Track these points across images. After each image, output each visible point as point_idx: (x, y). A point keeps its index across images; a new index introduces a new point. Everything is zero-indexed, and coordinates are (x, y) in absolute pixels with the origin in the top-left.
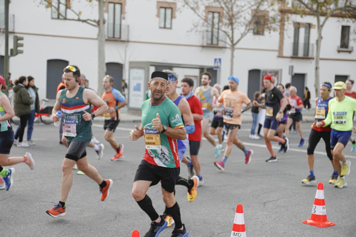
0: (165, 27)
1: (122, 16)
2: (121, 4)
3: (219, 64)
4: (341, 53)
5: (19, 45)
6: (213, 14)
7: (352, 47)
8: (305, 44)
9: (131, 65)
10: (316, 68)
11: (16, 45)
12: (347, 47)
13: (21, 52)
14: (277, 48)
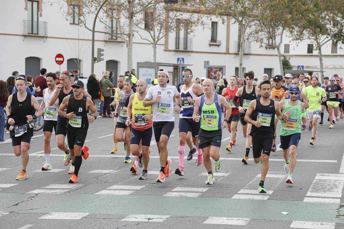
0: (74, 23)
1: (39, 13)
2: (38, 2)
3: (182, 62)
4: (212, 47)
5: (102, 55)
6: (113, 11)
7: (220, 41)
8: (184, 38)
9: (140, 65)
10: (241, 64)
11: (100, 54)
12: (215, 41)
13: (103, 60)
14: (163, 43)
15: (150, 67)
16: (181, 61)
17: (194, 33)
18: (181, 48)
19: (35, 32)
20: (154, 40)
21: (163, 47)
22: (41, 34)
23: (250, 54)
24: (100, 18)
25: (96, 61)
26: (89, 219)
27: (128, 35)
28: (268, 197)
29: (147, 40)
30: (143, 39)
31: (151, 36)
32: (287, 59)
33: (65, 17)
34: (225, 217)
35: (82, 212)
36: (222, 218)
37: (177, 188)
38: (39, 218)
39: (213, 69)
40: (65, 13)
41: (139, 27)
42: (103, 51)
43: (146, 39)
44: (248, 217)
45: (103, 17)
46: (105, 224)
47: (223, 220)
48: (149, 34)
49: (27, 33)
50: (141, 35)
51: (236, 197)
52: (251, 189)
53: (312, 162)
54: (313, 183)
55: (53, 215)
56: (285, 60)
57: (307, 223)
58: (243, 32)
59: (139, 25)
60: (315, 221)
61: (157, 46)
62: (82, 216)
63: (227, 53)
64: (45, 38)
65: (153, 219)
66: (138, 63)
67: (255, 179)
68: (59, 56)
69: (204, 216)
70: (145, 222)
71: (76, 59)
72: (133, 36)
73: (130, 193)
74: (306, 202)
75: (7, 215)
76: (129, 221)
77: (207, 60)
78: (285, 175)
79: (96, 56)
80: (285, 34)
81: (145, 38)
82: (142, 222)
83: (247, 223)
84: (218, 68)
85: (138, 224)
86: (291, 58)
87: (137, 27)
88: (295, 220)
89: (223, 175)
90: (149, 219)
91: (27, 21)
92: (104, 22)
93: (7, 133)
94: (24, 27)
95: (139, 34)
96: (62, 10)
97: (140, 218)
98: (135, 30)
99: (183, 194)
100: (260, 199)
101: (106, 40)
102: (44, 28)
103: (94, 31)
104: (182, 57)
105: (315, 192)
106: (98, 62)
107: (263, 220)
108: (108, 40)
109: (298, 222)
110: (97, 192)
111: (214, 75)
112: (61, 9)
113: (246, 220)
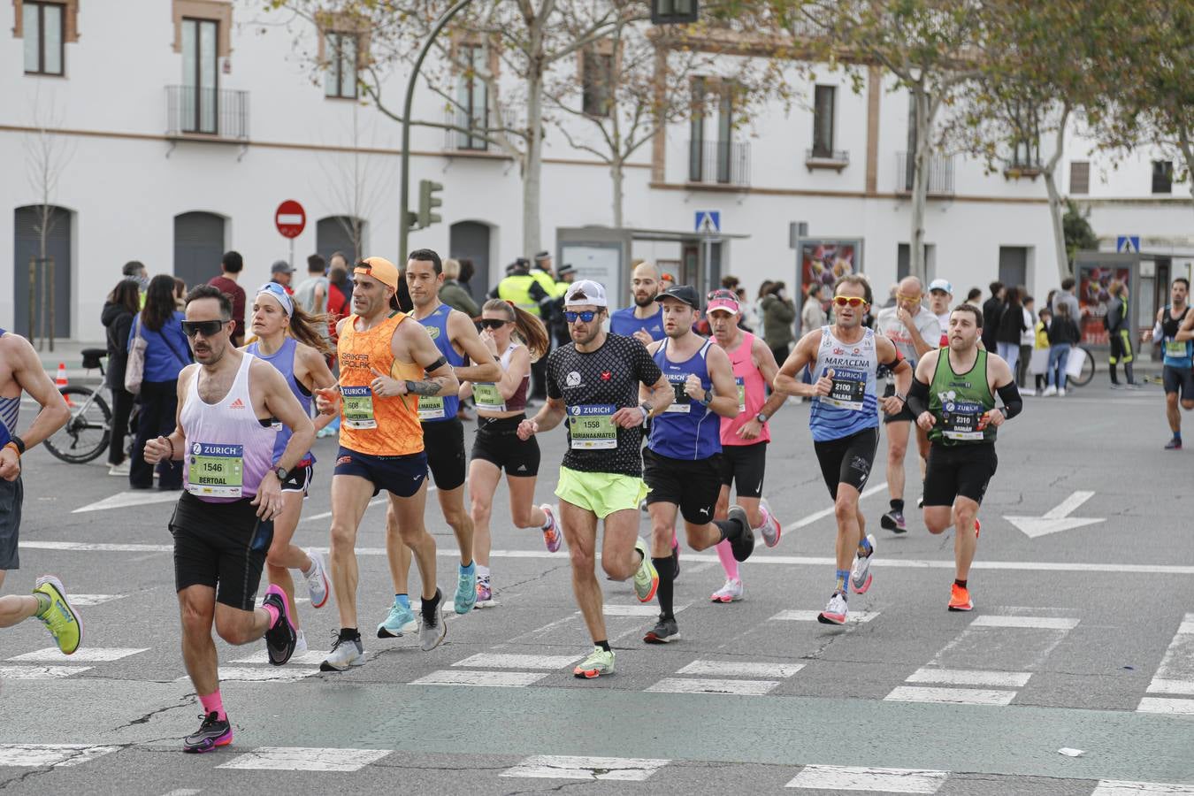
0: (339, 96)
1: (222, 60)
2: (217, 22)
3: (712, 227)
4: (816, 172)
5: (434, 202)
6: (472, 52)
7: (844, 153)
8: (720, 144)
9: (566, 237)
10: (918, 233)
11: (428, 202)
12: (829, 154)
13: (438, 220)
14: (648, 160)
15: (602, 245)
16: (707, 222)
17: (753, 126)
18: (710, 178)
19: (207, 125)
20: (615, 149)
21: (646, 176)
22: (225, 134)
23: (951, 198)
24: (430, 76)
25: (416, 225)
26: (391, 770)
27: (527, 134)
28: (1014, 694)
29: (591, 150)
30: (576, 147)
31: (602, 138)
32: (1082, 213)
33: (309, 72)
34: (860, 766)
35: (366, 745)
36: (850, 769)
37: (696, 662)
38: (220, 767)
39: (822, 249)
40: (308, 60)
41: (562, 107)
42: (439, 188)
43: (586, 148)
44: (942, 769)
45: (441, 72)
46: (445, 789)
47: (853, 777)
48: (598, 130)
49: (179, 129)
50: (571, 136)
51: (898, 694)
52: (951, 667)
53: (1166, 574)
54: (1170, 646)
55: (266, 755)
56: (1073, 218)
57: (1149, 786)
58: (925, 121)
59: (563, 100)
60: (1178, 782)
61: (625, 171)
62: (367, 761)
63: (871, 193)
64: (241, 149)
65: (609, 770)
66: (561, 232)
67: (966, 633)
68: (290, 207)
69: (789, 763)
70: (584, 782)
71: (347, 219)
72: (543, 136)
73: (530, 682)
74: (1147, 715)
75: (109, 755)
76: (527, 779)
77: (798, 219)
78: (1073, 620)
79: (414, 206)
80: (1074, 127)
81: (584, 144)
82: (573, 782)
83: (939, 786)
84: (839, 246)
85: (560, 788)
86: (1094, 212)
87: (556, 105)
88: (1108, 775)
89: (855, 620)
90: (597, 771)
91: (179, 90)
92: (444, 90)
93: (111, 473)
94: (171, 109)
95: (563, 130)
96: (299, 50)
97: (564, 766)
98: (549, 116)
99: (716, 685)
100: (986, 701)
101: (449, 151)
102: (237, 110)
103: (407, 122)
104: (713, 209)
105: (1179, 678)
106: (421, 228)
107: (995, 777)
108: (456, 151)
109: (1118, 783)
110: (417, 677)
111: (824, 271)
112: (297, 48)
113: (936, 778)
